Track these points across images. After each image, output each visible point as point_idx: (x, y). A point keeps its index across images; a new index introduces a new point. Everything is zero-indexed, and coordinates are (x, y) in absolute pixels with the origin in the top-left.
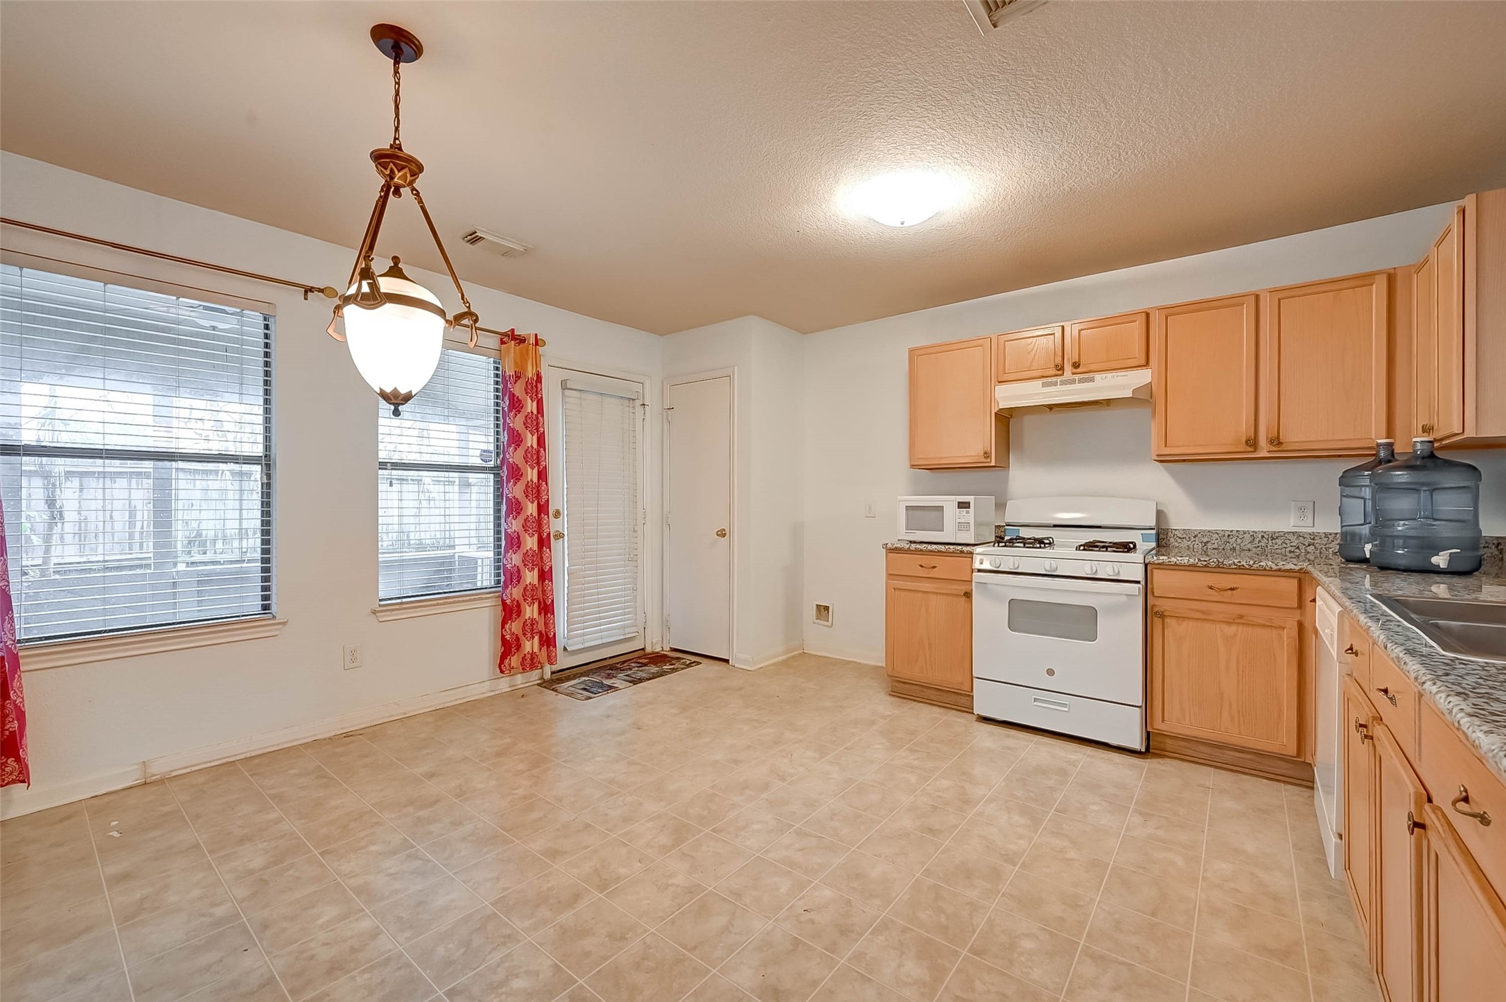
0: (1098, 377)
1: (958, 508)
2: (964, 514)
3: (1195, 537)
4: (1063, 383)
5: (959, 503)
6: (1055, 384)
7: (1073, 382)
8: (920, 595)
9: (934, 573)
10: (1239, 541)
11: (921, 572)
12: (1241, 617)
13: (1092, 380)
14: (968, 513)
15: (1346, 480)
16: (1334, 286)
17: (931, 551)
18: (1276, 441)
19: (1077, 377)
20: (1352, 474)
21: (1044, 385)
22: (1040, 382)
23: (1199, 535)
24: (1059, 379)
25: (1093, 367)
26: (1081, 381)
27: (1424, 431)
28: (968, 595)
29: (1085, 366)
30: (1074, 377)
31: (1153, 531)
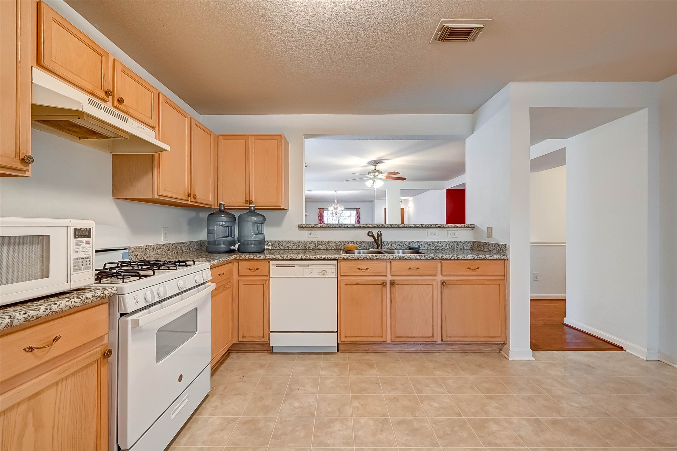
0: (130, 120)
1: (75, 237)
2: (83, 245)
3: (132, 253)
4: (107, 110)
5: (75, 229)
6: (98, 104)
7: (112, 114)
10: (149, 252)
13: (126, 120)
14: (88, 243)
18: (195, 197)
19: (117, 112)
20: (211, 216)
21: (90, 101)
22: (88, 97)
23: (134, 251)
24: (103, 104)
25: (131, 111)
26: (120, 117)
27: (246, 202)
28: (107, 354)
29: (125, 106)
30: (113, 109)
31: (127, 251)
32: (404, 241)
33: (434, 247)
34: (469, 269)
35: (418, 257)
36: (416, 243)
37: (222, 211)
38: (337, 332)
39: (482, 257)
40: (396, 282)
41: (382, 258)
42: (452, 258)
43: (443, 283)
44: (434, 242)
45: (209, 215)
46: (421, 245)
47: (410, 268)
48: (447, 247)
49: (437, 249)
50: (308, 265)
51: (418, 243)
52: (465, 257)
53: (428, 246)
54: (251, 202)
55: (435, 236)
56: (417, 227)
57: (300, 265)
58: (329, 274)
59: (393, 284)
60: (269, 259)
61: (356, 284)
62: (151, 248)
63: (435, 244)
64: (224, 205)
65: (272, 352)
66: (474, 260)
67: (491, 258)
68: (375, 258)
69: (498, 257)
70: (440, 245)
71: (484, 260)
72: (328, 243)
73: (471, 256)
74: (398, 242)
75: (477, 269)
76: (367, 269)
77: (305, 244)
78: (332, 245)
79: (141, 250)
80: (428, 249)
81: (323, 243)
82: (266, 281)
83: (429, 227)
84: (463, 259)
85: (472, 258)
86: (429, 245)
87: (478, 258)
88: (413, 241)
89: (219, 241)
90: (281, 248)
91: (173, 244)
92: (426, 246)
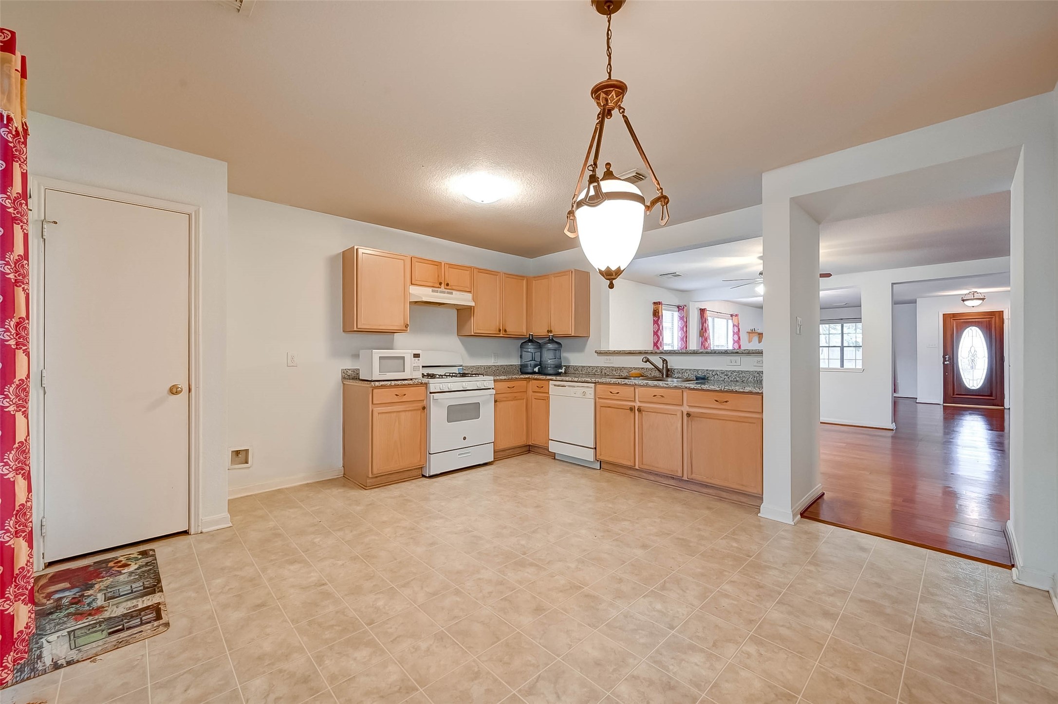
0: (454, 292)
1: (414, 357)
2: (417, 361)
4: (441, 292)
5: (414, 354)
6: (437, 292)
7: (444, 292)
8: (395, 414)
9: (404, 399)
10: (481, 370)
11: (396, 399)
12: (515, 397)
13: (451, 293)
14: (418, 360)
15: (522, 346)
16: (517, 277)
17: (404, 385)
18: (505, 331)
19: (447, 291)
20: (524, 344)
21: (433, 291)
22: (431, 289)
24: (439, 290)
25: (454, 287)
26: (448, 293)
27: (548, 331)
28: (424, 408)
29: (451, 286)
30: (445, 290)
31: (461, 367)
32: (697, 370)
33: (734, 378)
34: (717, 401)
35: (661, 384)
36: (711, 372)
37: (531, 340)
38: (596, 448)
39: (730, 388)
40: (642, 408)
41: (628, 383)
42: (696, 388)
43: (689, 415)
44: (733, 371)
45: (522, 343)
46: (716, 375)
47: (655, 396)
48: (750, 379)
49: (737, 381)
50: (574, 387)
51: (713, 372)
52: (710, 387)
53: (725, 377)
54: (551, 331)
55: (735, 364)
56: (709, 353)
57: (569, 386)
58: (588, 396)
59: (639, 410)
60: (549, 379)
61: (609, 407)
62: (483, 368)
63: (735, 374)
64: (532, 335)
65: (555, 458)
66: (721, 391)
67: (742, 390)
68: (623, 383)
69: (750, 389)
70: (741, 375)
71: (732, 392)
72: (621, 369)
73: (718, 386)
74: (690, 370)
75: (726, 402)
76: (618, 393)
77: (602, 369)
78: (624, 371)
79: (475, 368)
80: (726, 380)
81: (616, 369)
82: (547, 397)
83: (724, 353)
84: (708, 390)
85: (718, 389)
86: (726, 375)
87: (725, 390)
88: (707, 370)
89: (526, 364)
90: (584, 373)
91: (501, 365)
92: (722, 375)
